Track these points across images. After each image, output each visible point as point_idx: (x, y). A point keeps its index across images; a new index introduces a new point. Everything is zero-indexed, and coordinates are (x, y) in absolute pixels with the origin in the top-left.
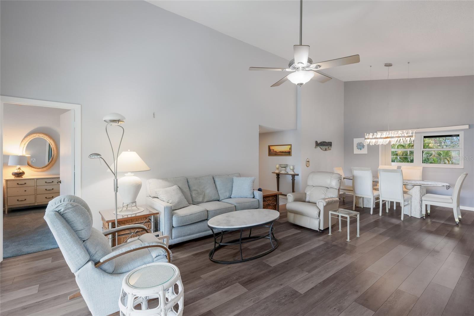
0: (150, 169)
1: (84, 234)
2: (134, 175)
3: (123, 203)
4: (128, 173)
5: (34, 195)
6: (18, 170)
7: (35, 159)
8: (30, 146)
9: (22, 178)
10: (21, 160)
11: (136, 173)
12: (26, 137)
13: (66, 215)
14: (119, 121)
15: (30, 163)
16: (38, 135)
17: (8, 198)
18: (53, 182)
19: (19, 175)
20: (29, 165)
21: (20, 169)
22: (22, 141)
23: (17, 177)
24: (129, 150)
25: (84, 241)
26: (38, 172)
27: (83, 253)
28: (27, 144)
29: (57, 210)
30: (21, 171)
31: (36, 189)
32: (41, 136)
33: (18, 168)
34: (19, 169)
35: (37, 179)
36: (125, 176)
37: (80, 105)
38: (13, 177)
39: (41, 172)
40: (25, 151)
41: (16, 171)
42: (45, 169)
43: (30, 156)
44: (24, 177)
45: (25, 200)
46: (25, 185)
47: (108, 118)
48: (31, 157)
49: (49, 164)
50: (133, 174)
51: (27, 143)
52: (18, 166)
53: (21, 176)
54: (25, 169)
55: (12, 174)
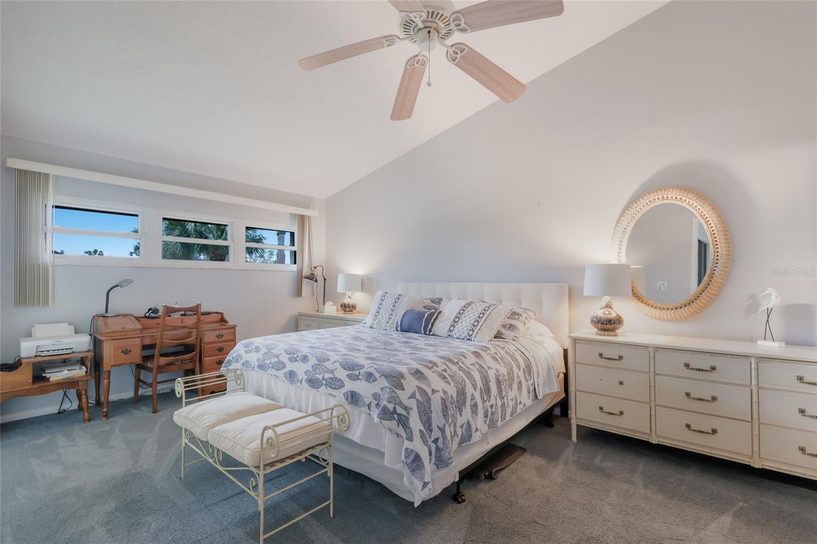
5: (649, 406)
6: (606, 311)
7: (666, 284)
8: (640, 233)
9: (616, 335)
10: (613, 280)
12: (627, 208)
15: (638, 288)
18: (713, 368)
19: (608, 325)
20: (636, 295)
21: (611, 307)
22: (618, 222)
23: (603, 333)
26: (663, 320)
28: (629, 230)
30: (613, 315)
31: (652, 384)
33: (604, 304)
34: (608, 306)
35: (657, 348)
38: (591, 332)
41: (601, 313)
42: (684, 312)
44: (624, 335)
45: (622, 413)
46: (621, 364)
48: (644, 271)
49: (697, 297)
51: (631, 225)
52: (606, 299)
53: (613, 330)
54: (625, 308)
55: (592, 321)
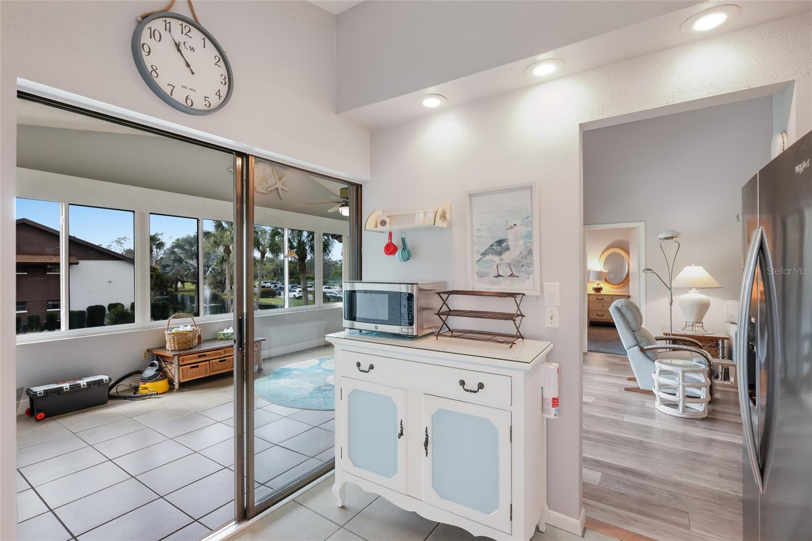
0: (720, 286)
1: (633, 325)
2: (699, 293)
3: (686, 322)
4: (693, 289)
6: (598, 286)
7: (613, 276)
8: (608, 261)
9: (600, 293)
10: (599, 276)
11: (702, 289)
12: (603, 252)
13: (621, 310)
14: (672, 238)
15: (607, 279)
16: (614, 249)
17: (590, 311)
19: (598, 290)
20: (606, 281)
22: (601, 256)
23: (597, 292)
24: (693, 265)
25: (633, 331)
26: (614, 288)
27: (632, 338)
29: (617, 306)
30: (600, 287)
32: (617, 250)
33: (597, 283)
34: (598, 284)
35: (612, 295)
36: (688, 293)
37: (644, 222)
38: (593, 292)
39: (616, 288)
40: (604, 266)
41: (596, 286)
42: (620, 285)
43: (607, 271)
44: (603, 292)
45: (603, 315)
46: (602, 301)
47: (663, 236)
48: (608, 273)
49: (624, 281)
50: (699, 291)
51: (605, 258)
53: (599, 291)
54: (603, 285)
55: (593, 289)
